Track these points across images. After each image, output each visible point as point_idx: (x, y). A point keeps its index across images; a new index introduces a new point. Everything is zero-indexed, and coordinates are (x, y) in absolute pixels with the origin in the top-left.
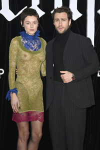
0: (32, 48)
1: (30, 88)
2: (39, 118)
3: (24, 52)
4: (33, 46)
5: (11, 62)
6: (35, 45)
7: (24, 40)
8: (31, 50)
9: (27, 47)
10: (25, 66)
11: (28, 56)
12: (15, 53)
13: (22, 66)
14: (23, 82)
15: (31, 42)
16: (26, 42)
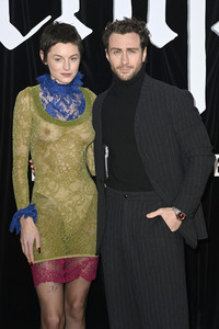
0: (64, 114)
1: (66, 205)
2: (83, 271)
3: (44, 124)
4: (65, 110)
5: (19, 145)
6: (71, 107)
7: (45, 95)
8: (61, 118)
9: (51, 112)
10: (48, 154)
11: (55, 132)
12: (26, 124)
13: (43, 155)
14: (48, 193)
15: (62, 100)
16: (51, 99)
